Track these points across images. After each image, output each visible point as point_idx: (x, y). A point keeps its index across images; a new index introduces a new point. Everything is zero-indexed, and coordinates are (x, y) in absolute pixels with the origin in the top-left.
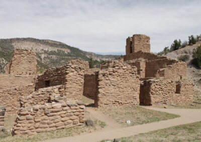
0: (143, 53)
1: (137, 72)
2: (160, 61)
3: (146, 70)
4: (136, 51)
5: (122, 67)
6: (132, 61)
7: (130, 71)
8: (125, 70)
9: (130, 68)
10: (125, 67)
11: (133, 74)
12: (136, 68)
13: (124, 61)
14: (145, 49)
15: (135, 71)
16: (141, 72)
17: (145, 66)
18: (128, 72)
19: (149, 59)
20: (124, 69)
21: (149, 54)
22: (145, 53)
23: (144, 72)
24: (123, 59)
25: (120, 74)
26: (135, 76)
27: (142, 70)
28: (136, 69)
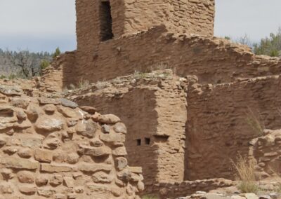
0: (171, 39)
1: (122, 151)
2: (265, 84)
3: (189, 138)
4: (131, 30)
5: (33, 118)
6: (107, 88)
7: (85, 144)
8: (55, 139)
9: (82, 126)
10: (55, 121)
11: (100, 158)
12: (121, 127)
13: (67, 83)
14: (186, 21)
15: (113, 146)
16: (162, 147)
17: (182, 117)
18: (67, 150)
19: (205, 77)
20: (44, 132)
21: (206, 44)
22: (185, 41)
23: (181, 147)
24: (58, 75)
25: (24, 163)
26: (112, 176)
27: (165, 138)
28: (118, 132)
